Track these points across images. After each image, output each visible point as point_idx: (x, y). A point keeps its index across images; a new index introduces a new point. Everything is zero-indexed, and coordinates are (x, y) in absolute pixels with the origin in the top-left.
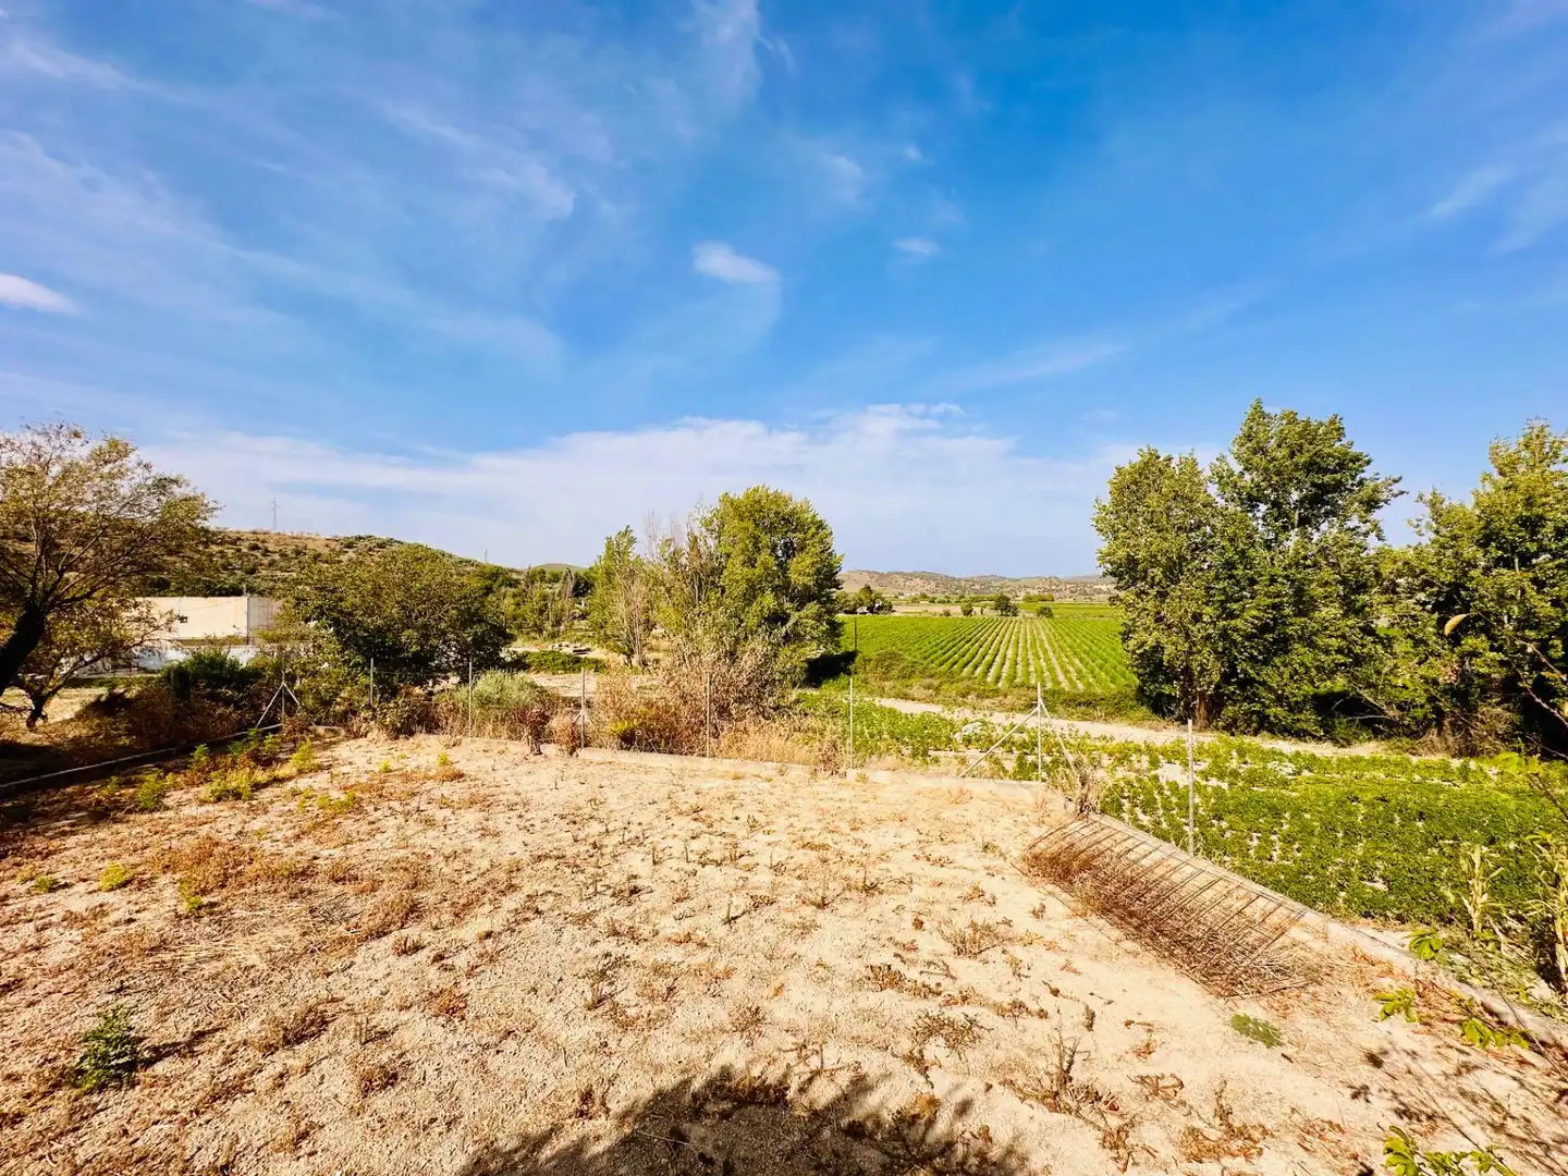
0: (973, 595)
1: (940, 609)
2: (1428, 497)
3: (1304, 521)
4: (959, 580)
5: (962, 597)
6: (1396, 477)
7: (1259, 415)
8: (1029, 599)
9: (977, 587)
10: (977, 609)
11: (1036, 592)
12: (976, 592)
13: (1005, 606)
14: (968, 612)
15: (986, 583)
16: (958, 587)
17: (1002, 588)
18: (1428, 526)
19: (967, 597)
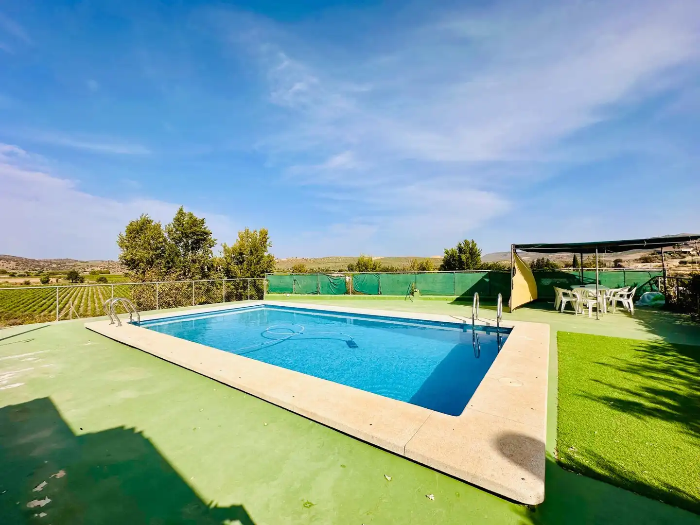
0: (51, 271)
1: (21, 280)
2: (223, 245)
3: (193, 249)
4: (38, 262)
5: (41, 272)
6: (216, 239)
7: (181, 213)
8: (93, 273)
9: (54, 266)
10: (53, 280)
11: (99, 269)
12: (53, 269)
13: (74, 277)
14: (46, 282)
15: (61, 263)
16: (39, 266)
17: (74, 266)
18: (223, 252)
19: (45, 272)
